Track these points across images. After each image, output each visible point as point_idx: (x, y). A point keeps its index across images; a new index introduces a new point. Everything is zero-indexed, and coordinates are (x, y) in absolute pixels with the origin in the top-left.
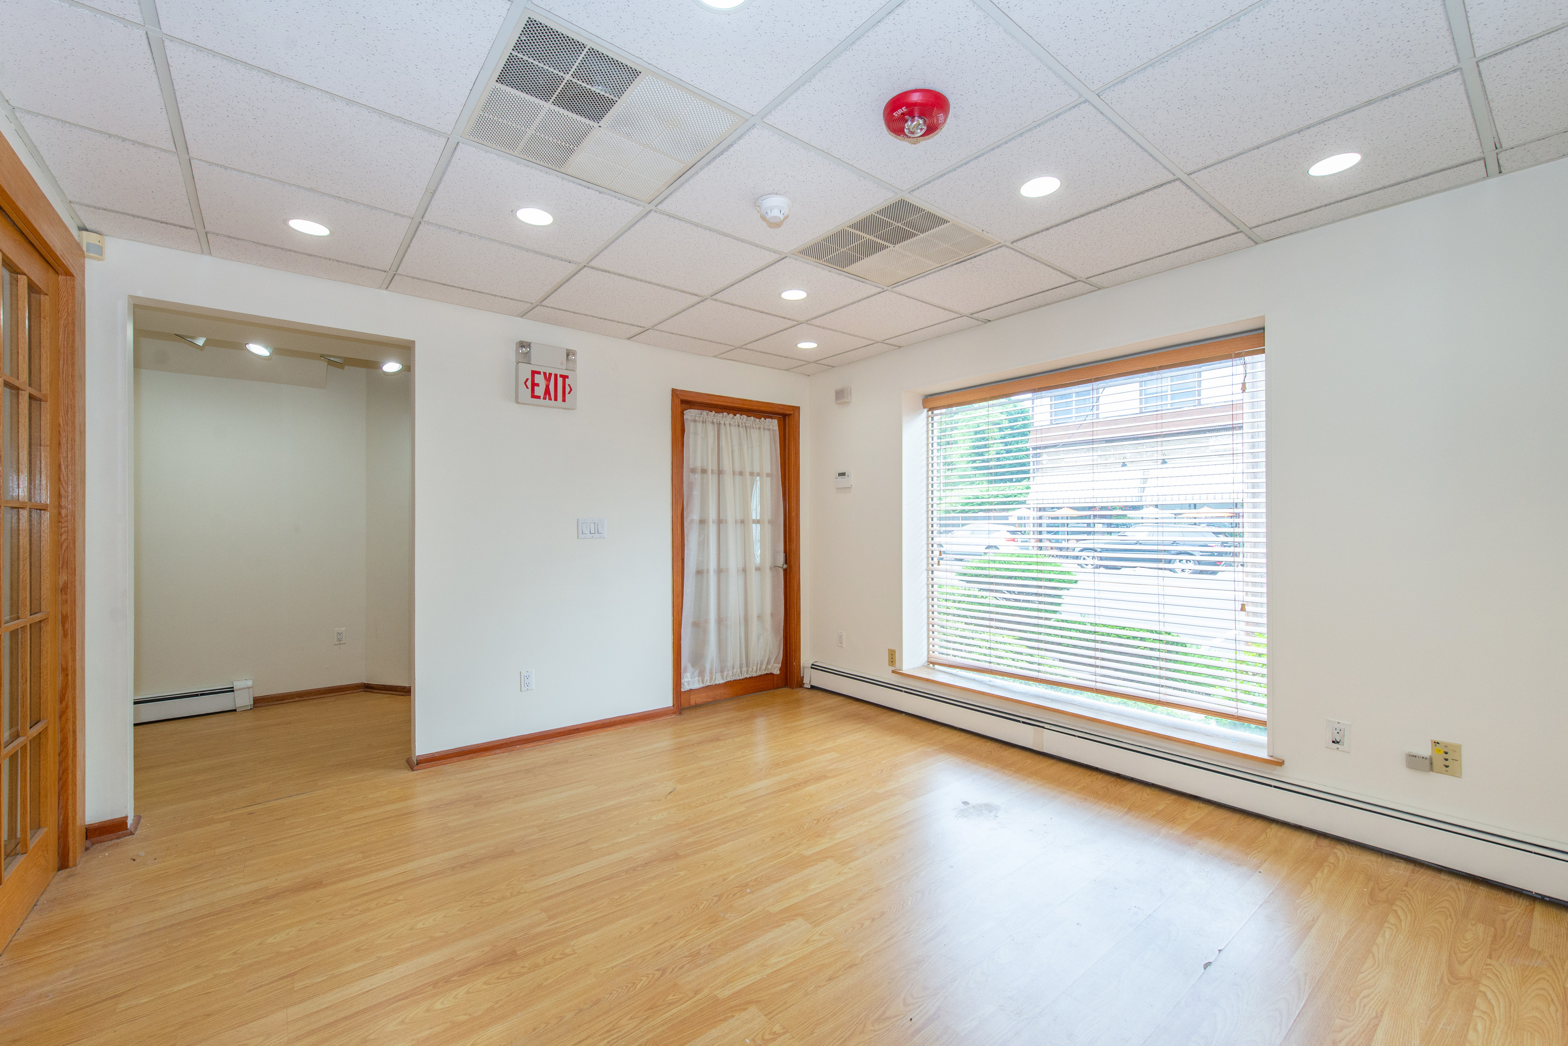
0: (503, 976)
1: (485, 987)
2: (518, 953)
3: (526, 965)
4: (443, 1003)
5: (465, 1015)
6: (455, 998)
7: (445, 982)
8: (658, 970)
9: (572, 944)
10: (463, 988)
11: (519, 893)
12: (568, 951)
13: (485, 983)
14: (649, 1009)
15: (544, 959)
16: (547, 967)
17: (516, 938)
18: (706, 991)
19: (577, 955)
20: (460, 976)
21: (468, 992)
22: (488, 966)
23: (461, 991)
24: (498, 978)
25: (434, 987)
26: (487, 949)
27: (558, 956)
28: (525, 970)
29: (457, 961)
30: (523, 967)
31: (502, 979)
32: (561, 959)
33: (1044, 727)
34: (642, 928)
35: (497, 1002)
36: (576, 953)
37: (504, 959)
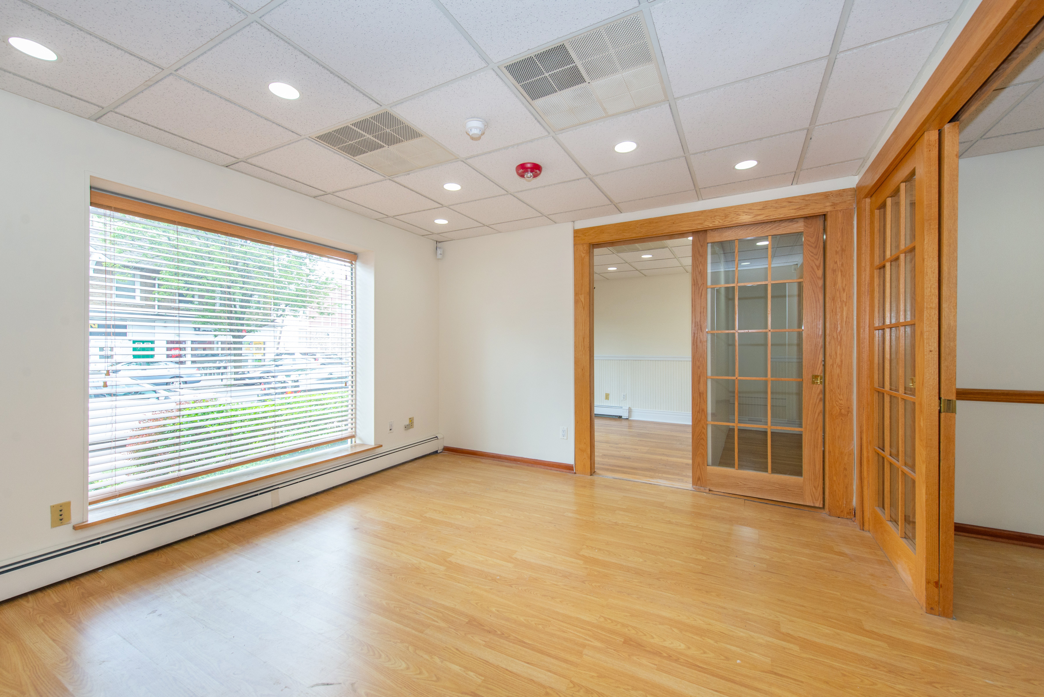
0: (642, 634)
1: (655, 636)
2: (623, 640)
3: (627, 630)
4: (680, 646)
5: (673, 631)
6: (672, 643)
7: (671, 657)
8: (585, 583)
9: (596, 621)
10: (665, 645)
11: (575, 684)
12: (602, 619)
13: (653, 638)
14: (607, 576)
15: (616, 625)
16: (619, 621)
17: (614, 650)
18: (585, 566)
19: (601, 615)
20: (661, 653)
21: (665, 640)
22: (643, 646)
23: (667, 644)
24: (645, 635)
25: (679, 659)
26: (635, 658)
27: (609, 621)
28: (630, 628)
29: (656, 665)
30: (629, 630)
31: (643, 633)
32: (609, 619)
33: (278, 488)
34: (561, 601)
35: (656, 624)
36: (600, 616)
37: (632, 643)
